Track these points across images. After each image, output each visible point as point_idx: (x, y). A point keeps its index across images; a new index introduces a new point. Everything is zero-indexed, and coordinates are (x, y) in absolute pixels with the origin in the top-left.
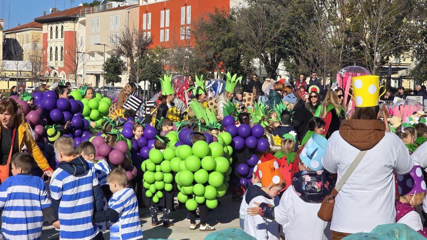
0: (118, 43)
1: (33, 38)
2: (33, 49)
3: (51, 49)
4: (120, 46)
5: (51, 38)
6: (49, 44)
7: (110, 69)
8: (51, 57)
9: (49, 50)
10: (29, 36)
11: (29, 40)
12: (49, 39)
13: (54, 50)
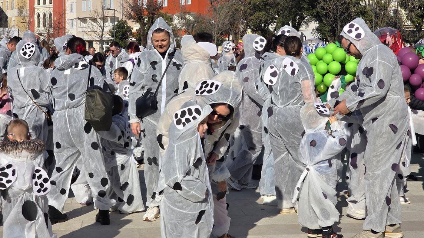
0: (128, 8)
1: (18, 5)
2: (19, 15)
3: (39, 15)
4: (130, 11)
5: (39, 4)
6: (36, 10)
7: (117, 35)
8: (39, 23)
9: (36, 16)
10: (14, 3)
11: (15, 6)
12: (36, 5)
13: (42, 16)
